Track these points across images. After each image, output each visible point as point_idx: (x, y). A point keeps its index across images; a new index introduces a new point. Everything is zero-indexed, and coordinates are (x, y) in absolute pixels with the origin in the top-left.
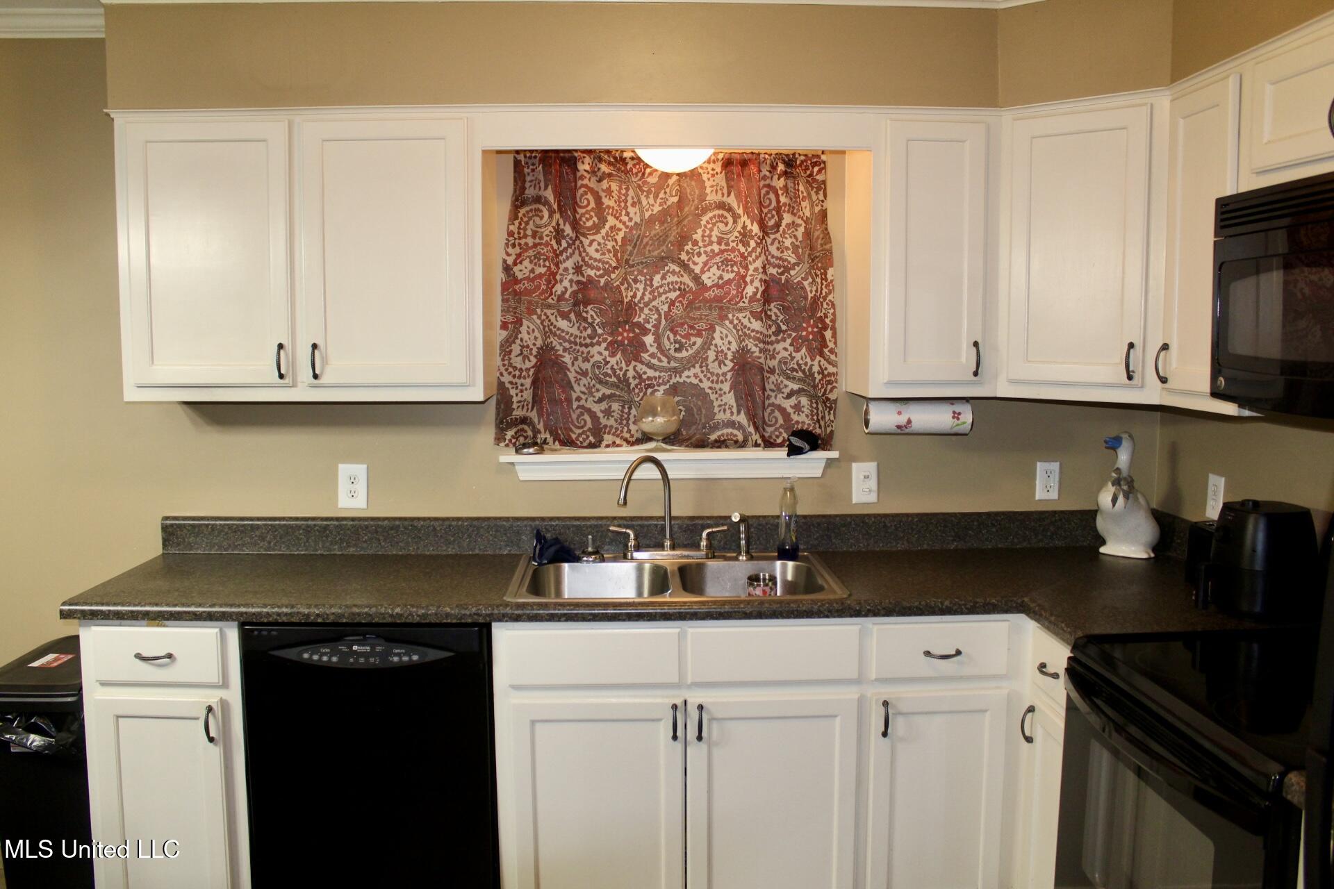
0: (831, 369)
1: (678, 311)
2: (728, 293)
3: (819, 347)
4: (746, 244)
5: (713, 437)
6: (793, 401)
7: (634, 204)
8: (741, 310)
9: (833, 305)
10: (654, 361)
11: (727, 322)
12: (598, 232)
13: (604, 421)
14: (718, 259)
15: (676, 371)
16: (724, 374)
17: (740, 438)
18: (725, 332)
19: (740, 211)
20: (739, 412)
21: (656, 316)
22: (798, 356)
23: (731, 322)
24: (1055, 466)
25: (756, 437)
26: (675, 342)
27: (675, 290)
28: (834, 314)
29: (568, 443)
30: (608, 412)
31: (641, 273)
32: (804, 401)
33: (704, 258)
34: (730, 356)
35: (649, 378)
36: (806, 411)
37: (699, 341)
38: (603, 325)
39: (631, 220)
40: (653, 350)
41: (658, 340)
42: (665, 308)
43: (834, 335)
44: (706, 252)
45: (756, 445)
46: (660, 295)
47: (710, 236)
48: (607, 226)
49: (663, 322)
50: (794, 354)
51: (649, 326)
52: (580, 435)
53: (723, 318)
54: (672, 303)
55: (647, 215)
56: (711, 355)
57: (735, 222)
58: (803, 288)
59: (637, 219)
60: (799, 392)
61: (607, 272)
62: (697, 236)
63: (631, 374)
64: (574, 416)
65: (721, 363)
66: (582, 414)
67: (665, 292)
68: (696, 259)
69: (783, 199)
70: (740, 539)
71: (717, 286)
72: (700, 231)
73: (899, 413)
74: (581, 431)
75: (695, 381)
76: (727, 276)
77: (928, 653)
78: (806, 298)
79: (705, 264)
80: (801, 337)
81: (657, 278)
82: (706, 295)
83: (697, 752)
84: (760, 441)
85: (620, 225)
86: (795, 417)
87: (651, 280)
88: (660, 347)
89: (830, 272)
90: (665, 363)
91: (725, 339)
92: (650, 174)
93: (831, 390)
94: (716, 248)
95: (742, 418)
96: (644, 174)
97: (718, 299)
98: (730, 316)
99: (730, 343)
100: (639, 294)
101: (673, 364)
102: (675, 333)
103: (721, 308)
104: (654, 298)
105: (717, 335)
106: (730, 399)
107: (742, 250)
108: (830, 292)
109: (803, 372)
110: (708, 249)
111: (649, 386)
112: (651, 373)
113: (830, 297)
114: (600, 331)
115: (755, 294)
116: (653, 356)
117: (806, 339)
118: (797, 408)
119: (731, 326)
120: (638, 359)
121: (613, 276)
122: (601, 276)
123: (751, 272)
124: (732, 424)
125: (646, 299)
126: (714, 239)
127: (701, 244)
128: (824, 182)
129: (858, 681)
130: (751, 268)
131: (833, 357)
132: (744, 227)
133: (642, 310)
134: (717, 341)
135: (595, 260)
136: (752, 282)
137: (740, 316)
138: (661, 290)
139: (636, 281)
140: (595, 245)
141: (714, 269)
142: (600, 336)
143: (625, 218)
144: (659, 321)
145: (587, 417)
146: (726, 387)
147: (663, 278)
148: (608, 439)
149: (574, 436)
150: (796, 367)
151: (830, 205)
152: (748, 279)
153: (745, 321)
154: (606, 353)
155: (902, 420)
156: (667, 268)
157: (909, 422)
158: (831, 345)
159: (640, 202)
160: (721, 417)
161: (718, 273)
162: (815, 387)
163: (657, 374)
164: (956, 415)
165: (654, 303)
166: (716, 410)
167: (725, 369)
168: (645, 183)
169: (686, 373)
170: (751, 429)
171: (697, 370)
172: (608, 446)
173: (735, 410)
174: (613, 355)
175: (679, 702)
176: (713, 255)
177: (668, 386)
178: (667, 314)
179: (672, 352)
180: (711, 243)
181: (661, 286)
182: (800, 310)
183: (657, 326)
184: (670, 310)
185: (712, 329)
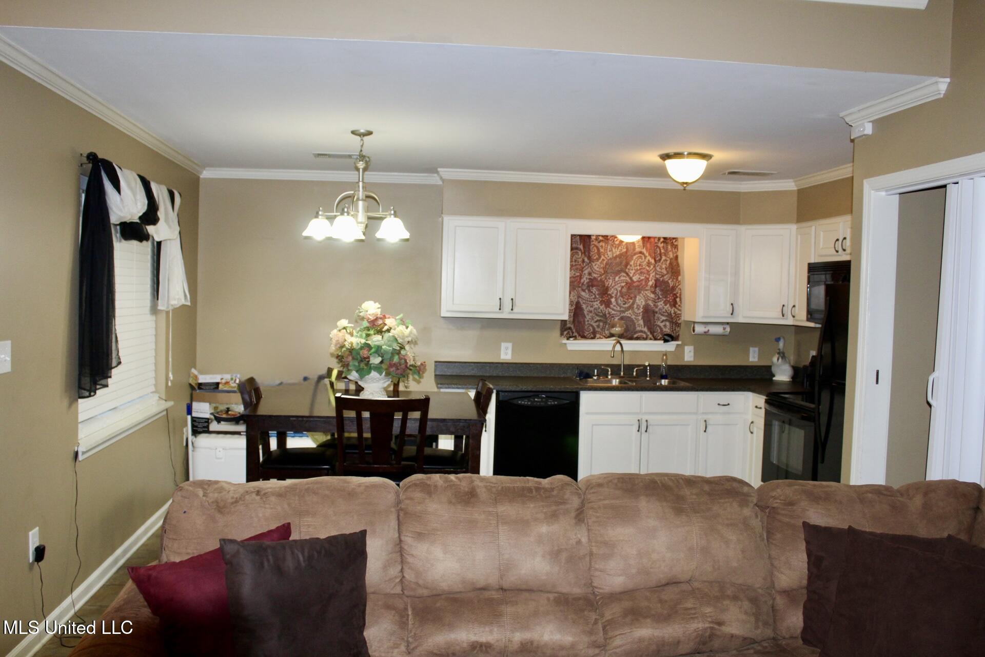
0: (679, 312)
1: (624, 290)
2: (642, 284)
3: (674, 304)
4: (649, 267)
5: (635, 336)
6: (663, 324)
7: (610, 251)
8: (647, 290)
9: (680, 290)
10: (615, 308)
11: (641, 295)
12: (598, 261)
13: (597, 329)
14: (639, 272)
15: (624, 312)
16: (639, 313)
17: (645, 336)
18: (640, 298)
19: (647, 255)
20: (644, 327)
21: (616, 292)
22: (666, 307)
23: (643, 294)
24: (757, 349)
25: (650, 336)
26: (623, 301)
27: (624, 282)
28: (681, 293)
29: (584, 337)
30: (598, 326)
31: (611, 276)
32: (668, 324)
33: (634, 271)
34: (642, 307)
35: (613, 314)
36: (668, 327)
37: (631, 301)
38: (598, 294)
39: (608, 257)
40: (614, 304)
41: (616, 300)
42: (620, 289)
43: (680, 300)
44: (635, 269)
45: (651, 339)
46: (618, 284)
47: (636, 263)
48: (601, 259)
49: (619, 294)
50: (664, 307)
51: (613, 295)
52: (588, 334)
53: (639, 293)
54: (622, 287)
55: (615, 255)
56: (635, 306)
57: (645, 258)
58: (668, 283)
59: (611, 256)
60: (666, 320)
61: (601, 276)
62: (632, 263)
63: (607, 312)
64: (586, 327)
65: (639, 309)
66: (589, 327)
67: (620, 283)
68: (631, 271)
69: (662, 251)
70: (647, 372)
71: (638, 281)
72: (633, 262)
73: (706, 328)
74: (588, 333)
75: (629, 315)
76: (643, 278)
77: (719, 404)
78: (669, 286)
79: (634, 273)
80: (667, 300)
81: (617, 278)
82: (634, 284)
83: (644, 435)
84: (652, 338)
85: (605, 259)
86: (664, 330)
87: (615, 278)
88: (617, 303)
89: (680, 278)
90: (619, 309)
91: (640, 301)
92: (617, 241)
93: (679, 320)
94: (638, 268)
95: (645, 329)
96: (614, 240)
97: (638, 286)
98: (642, 292)
99: (642, 302)
100: (610, 284)
101: (622, 309)
102: (624, 298)
103: (639, 289)
104: (616, 285)
105: (637, 299)
106: (641, 322)
107: (647, 268)
108: (679, 285)
109: (668, 313)
110: (636, 268)
111: (613, 317)
112: (613, 312)
113: (679, 287)
114: (597, 297)
115: (652, 285)
116: (614, 306)
117: (669, 301)
118: (665, 326)
119: (642, 296)
120: (609, 307)
121: (603, 277)
122: (599, 277)
123: (651, 277)
124: (641, 331)
125: (613, 285)
126: (638, 264)
127: (633, 266)
128: (677, 245)
129: (696, 413)
130: (651, 275)
131: (680, 308)
132: (649, 261)
133: (611, 289)
134: (637, 301)
135: (597, 271)
136: (651, 280)
137: (646, 292)
138: (618, 282)
139: (609, 279)
140: (597, 266)
141: (637, 275)
142: (597, 298)
143: (606, 256)
144: (617, 293)
145: (591, 328)
146: (640, 318)
147: (619, 278)
148: (598, 336)
149: (585, 335)
150: (665, 311)
151: (679, 254)
152: (650, 279)
153: (649, 295)
154: (599, 305)
156: (621, 275)
157: (709, 330)
158: (679, 304)
159: (612, 250)
160: (638, 329)
161: (639, 277)
162: (672, 318)
163: (615, 313)
164: (725, 329)
165: (616, 287)
166: (637, 326)
167: (640, 311)
168: (614, 244)
169: (627, 313)
170: (649, 333)
171: (630, 311)
172: (598, 338)
173: (643, 326)
174: (601, 305)
175: (640, 419)
176: (637, 270)
177: (619, 317)
178: (620, 291)
179: (622, 305)
180: (637, 266)
181: (619, 281)
182: (667, 291)
183: (616, 295)
184: (621, 289)
185: (635, 297)
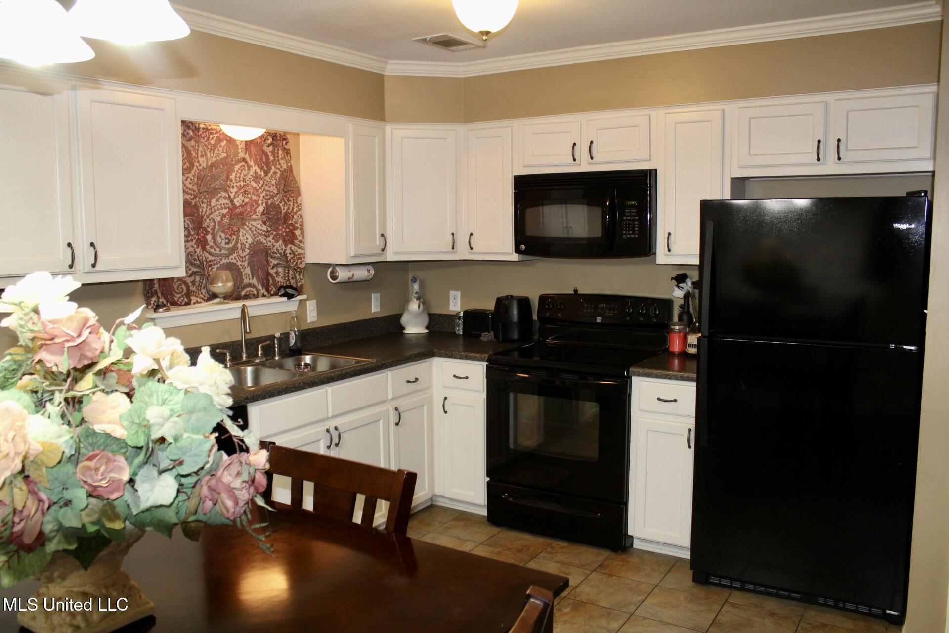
0: (300, 251)
1: (226, 220)
2: (246, 210)
3: (290, 238)
4: (257, 183)
5: (243, 293)
6: (275, 270)
7: (202, 156)
8: (255, 220)
9: (301, 217)
10: (212, 251)
11: (245, 227)
12: (190, 172)
13: (192, 288)
14: (242, 191)
15: (227, 256)
16: (245, 257)
17: (255, 292)
18: (244, 232)
19: (252, 163)
20: (253, 278)
21: (213, 224)
22: (277, 245)
23: (248, 227)
24: (378, 295)
25: (263, 291)
26: (226, 239)
27: (226, 208)
28: (302, 222)
29: (175, 304)
30: (193, 283)
31: (205, 198)
32: (280, 270)
33: (235, 190)
34: (247, 246)
35: (210, 261)
36: (281, 275)
37: (234, 237)
38: (194, 229)
39: (200, 165)
40: (211, 244)
41: (214, 238)
42: (219, 218)
43: (303, 233)
44: (237, 186)
45: (264, 296)
46: (215, 211)
47: (240, 177)
49: (217, 227)
50: (275, 244)
51: (209, 230)
52: (179, 298)
53: (244, 224)
54: (224, 216)
55: (209, 163)
56: (239, 245)
57: (249, 169)
58: (280, 208)
59: (204, 165)
60: (277, 265)
62: (232, 177)
64: (176, 287)
65: (243, 250)
66: (181, 285)
67: (218, 209)
68: (231, 190)
69: (271, 158)
70: (275, 347)
71: (242, 206)
72: (234, 174)
73: (350, 271)
74: (180, 295)
75: (234, 261)
76: (246, 200)
78: (281, 213)
79: (236, 193)
80: (278, 234)
81: (213, 201)
82: (236, 211)
84: (266, 293)
86: (277, 279)
87: (210, 202)
88: (215, 242)
89: (299, 199)
90: (218, 251)
91: (246, 237)
92: (212, 139)
93: (301, 263)
94: (242, 184)
95: (254, 281)
96: (208, 138)
97: (241, 213)
98: (247, 223)
99: (247, 238)
100: (204, 210)
101: (223, 252)
102: (226, 234)
103: (243, 219)
104: (212, 213)
105: (241, 234)
106: (248, 271)
107: (255, 185)
108: (299, 210)
109: (280, 254)
110: (238, 184)
111: (210, 266)
112: (211, 258)
113: (299, 213)
114: (192, 233)
115: (264, 210)
116: (211, 247)
117: (281, 236)
118: (277, 273)
119: (248, 229)
122: (193, 199)
123: (261, 198)
124: (250, 285)
125: (207, 214)
126: (242, 179)
127: (234, 181)
128: (289, 150)
129: (386, 402)
130: (262, 196)
131: (301, 245)
132: (256, 172)
133: (205, 219)
134: (241, 238)
135: (190, 189)
136: (262, 204)
137: (254, 223)
138: (216, 208)
140: (189, 180)
141: (240, 196)
142: (192, 236)
144: (214, 226)
145: (184, 287)
146: (246, 264)
147: (217, 200)
148: (194, 299)
149: (176, 299)
150: (275, 251)
151: (293, 162)
152: (260, 202)
153: (259, 226)
155: (350, 275)
156: (219, 195)
157: (353, 275)
158: (300, 238)
159: (206, 154)
160: (246, 281)
161: (242, 198)
162: (287, 261)
163: (213, 258)
164: (369, 271)
165: (212, 216)
166: (244, 278)
167: (245, 254)
168: (210, 143)
169: (231, 257)
170: (260, 287)
171: (235, 255)
172: (194, 303)
173: (251, 277)
175: (328, 427)
176: (240, 188)
177: (219, 265)
178: (219, 223)
179: (223, 245)
180: (240, 181)
181: (216, 206)
182: (278, 219)
183: (213, 229)
184: (222, 219)
185: (239, 231)
